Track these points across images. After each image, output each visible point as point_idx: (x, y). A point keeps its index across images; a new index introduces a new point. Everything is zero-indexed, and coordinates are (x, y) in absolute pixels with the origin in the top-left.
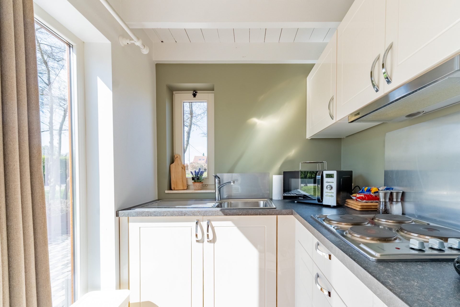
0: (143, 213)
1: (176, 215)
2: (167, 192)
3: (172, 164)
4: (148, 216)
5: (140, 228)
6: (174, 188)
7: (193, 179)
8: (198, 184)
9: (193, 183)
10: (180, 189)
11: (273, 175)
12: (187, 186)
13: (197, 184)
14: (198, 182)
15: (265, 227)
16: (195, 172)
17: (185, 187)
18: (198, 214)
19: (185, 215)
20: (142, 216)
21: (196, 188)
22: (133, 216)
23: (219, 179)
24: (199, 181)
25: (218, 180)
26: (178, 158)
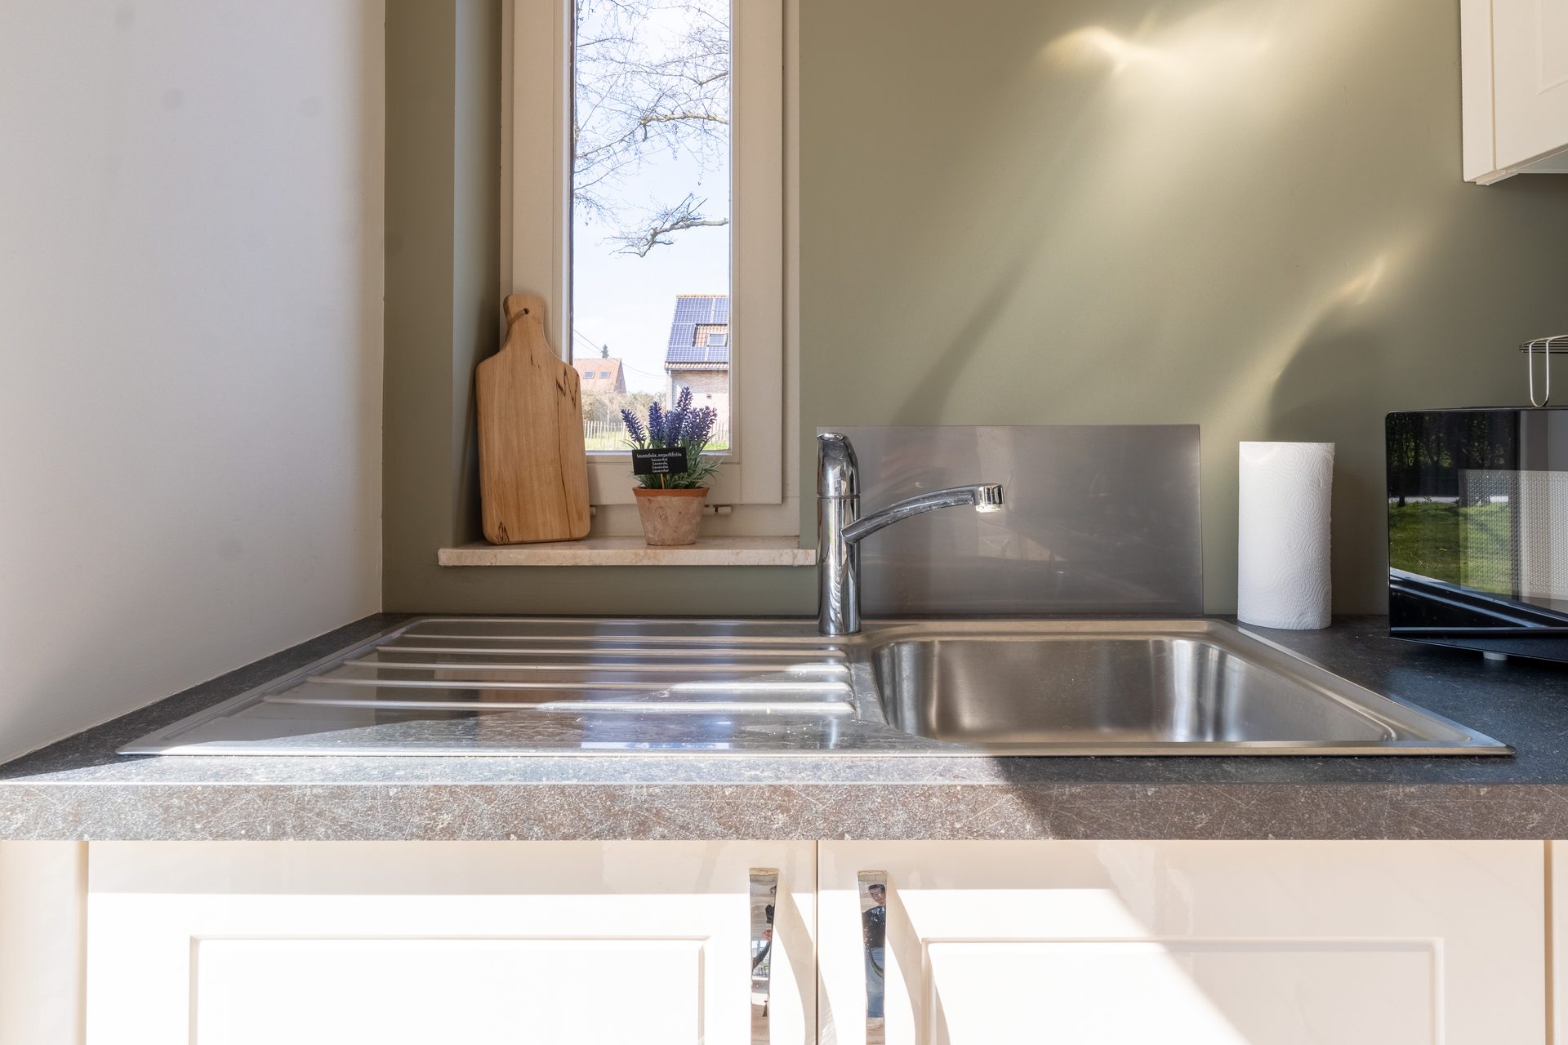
0: (225, 802)
1: (551, 833)
2: (448, 556)
3: (489, 361)
4: (275, 837)
5: (194, 942)
6: (504, 530)
7: (641, 463)
8: (675, 499)
9: (637, 491)
10: (542, 538)
11: (1241, 442)
12: (592, 517)
13: (671, 503)
14: (675, 487)
15: (1429, 948)
16: (655, 411)
17: (580, 518)
18: (781, 818)
19: (641, 830)
20: (218, 836)
21: (660, 527)
22: (123, 836)
23: (849, 471)
24: (684, 482)
25: (842, 474)
26: (533, 318)
